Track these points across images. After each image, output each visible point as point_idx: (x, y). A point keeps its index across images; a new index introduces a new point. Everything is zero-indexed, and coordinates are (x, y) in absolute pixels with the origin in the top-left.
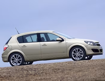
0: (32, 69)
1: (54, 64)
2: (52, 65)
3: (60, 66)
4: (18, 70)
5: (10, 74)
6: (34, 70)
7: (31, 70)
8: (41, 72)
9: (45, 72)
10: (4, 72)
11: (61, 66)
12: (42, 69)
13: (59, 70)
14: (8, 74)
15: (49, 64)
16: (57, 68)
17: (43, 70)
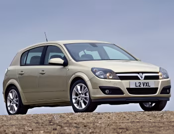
0: (71, 123)
1: (118, 114)
2: (113, 118)
3: (130, 121)
4: (43, 123)
5: (24, 130)
6: (76, 127)
7: (69, 126)
8: (90, 131)
9: (98, 131)
10: (12, 125)
11: (132, 122)
12: (92, 125)
13: (127, 130)
14: (21, 130)
15: (106, 113)
16: (123, 126)
17: (95, 129)
